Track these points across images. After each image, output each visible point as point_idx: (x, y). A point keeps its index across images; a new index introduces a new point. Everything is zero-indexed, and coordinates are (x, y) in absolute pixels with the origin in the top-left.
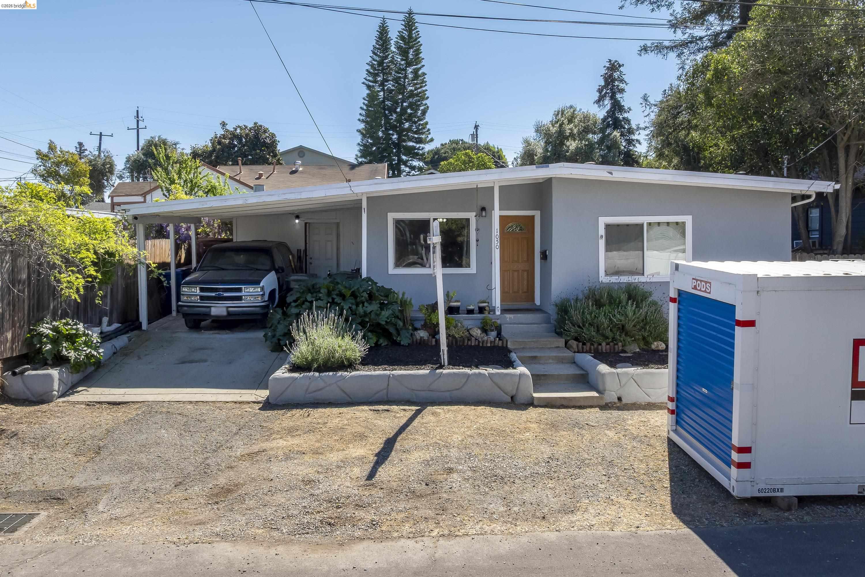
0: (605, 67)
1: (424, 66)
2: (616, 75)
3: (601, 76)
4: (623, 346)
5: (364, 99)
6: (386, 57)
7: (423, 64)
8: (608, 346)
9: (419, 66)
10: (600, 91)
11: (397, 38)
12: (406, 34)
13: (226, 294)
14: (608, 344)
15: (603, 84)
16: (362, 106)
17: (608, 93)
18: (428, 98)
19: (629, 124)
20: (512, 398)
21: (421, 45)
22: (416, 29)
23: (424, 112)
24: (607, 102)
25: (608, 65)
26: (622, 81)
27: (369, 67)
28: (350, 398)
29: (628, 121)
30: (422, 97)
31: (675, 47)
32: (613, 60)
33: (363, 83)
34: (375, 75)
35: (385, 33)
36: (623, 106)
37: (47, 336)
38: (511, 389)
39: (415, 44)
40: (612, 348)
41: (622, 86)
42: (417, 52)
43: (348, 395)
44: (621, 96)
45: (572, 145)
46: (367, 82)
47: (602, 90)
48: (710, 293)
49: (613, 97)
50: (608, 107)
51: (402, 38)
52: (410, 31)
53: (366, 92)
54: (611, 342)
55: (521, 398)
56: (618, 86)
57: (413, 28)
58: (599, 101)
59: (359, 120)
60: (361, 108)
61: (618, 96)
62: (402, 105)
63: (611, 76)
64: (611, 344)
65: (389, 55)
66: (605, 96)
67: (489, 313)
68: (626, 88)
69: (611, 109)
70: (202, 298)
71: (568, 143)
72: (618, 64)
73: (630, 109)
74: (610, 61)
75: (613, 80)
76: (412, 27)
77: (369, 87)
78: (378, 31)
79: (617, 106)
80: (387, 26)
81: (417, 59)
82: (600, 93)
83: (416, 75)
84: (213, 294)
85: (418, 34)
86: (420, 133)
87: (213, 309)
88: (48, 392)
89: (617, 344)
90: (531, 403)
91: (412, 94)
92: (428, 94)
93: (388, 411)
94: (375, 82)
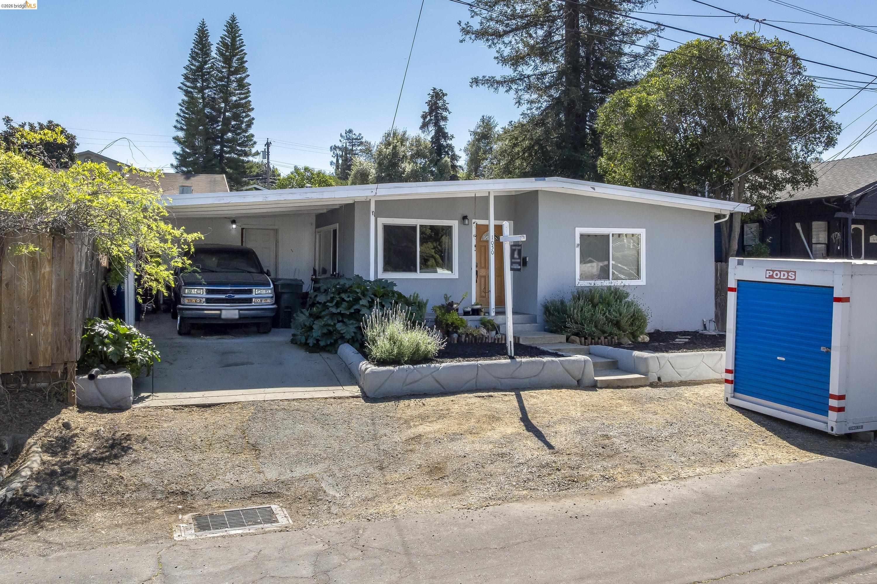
0: (429, 94)
1: (249, 76)
2: (440, 103)
3: (426, 103)
4: (618, 339)
5: (180, 105)
6: (206, 63)
7: (248, 73)
8: (606, 340)
9: (244, 75)
10: (424, 117)
11: (218, 44)
12: (228, 40)
13: (237, 296)
14: (605, 338)
15: (427, 111)
16: (179, 112)
17: (432, 120)
18: (253, 109)
19: (453, 151)
20: (578, 381)
21: (245, 54)
22: (239, 36)
23: (249, 125)
24: (432, 129)
25: (431, 92)
26: (446, 109)
27: (185, 72)
28: (444, 389)
29: (451, 147)
30: (247, 107)
31: (505, 82)
32: (438, 88)
33: (179, 88)
34: (194, 81)
35: (205, 37)
36: (447, 133)
37: (107, 337)
38: (578, 374)
39: (239, 52)
40: (610, 341)
41: (445, 114)
42: (242, 62)
43: (442, 386)
44: (443, 123)
45: (408, 167)
46: (185, 88)
47: (426, 117)
48: (794, 279)
49: (436, 124)
50: (433, 133)
51: (225, 45)
52: (234, 39)
53: (182, 96)
54: (608, 336)
55: (586, 381)
56: (441, 114)
57: (237, 35)
58: (424, 126)
59: (175, 127)
60: (178, 114)
61: (442, 123)
62: (224, 115)
63: (436, 103)
64: (609, 338)
65: (209, 60)
66: (429, 123)
67: (484, 315)
68: (449, 116)
69: (435, 135)
70: (208, 301)
71: (403, 165)
72: (442, 93)
73: (453, 137)
74: (435, 89)
75: (438, 108)
76: (235, 34)
77: (187, 93)
78: (196, 34)
79: (441, 133)
80: (207, 30)
81: (241, 68)
82: (424, 119)
83: (241, 84)
84: (223, 296)
85: (243, 42)
86: (244, 146)
87: (224, 312)
88: (126, 398)
89: (613, 338)
90: (594, 386)
91: (237, 105)
92: (253, 105)
93: (492, 396)
94: (195, 88)
